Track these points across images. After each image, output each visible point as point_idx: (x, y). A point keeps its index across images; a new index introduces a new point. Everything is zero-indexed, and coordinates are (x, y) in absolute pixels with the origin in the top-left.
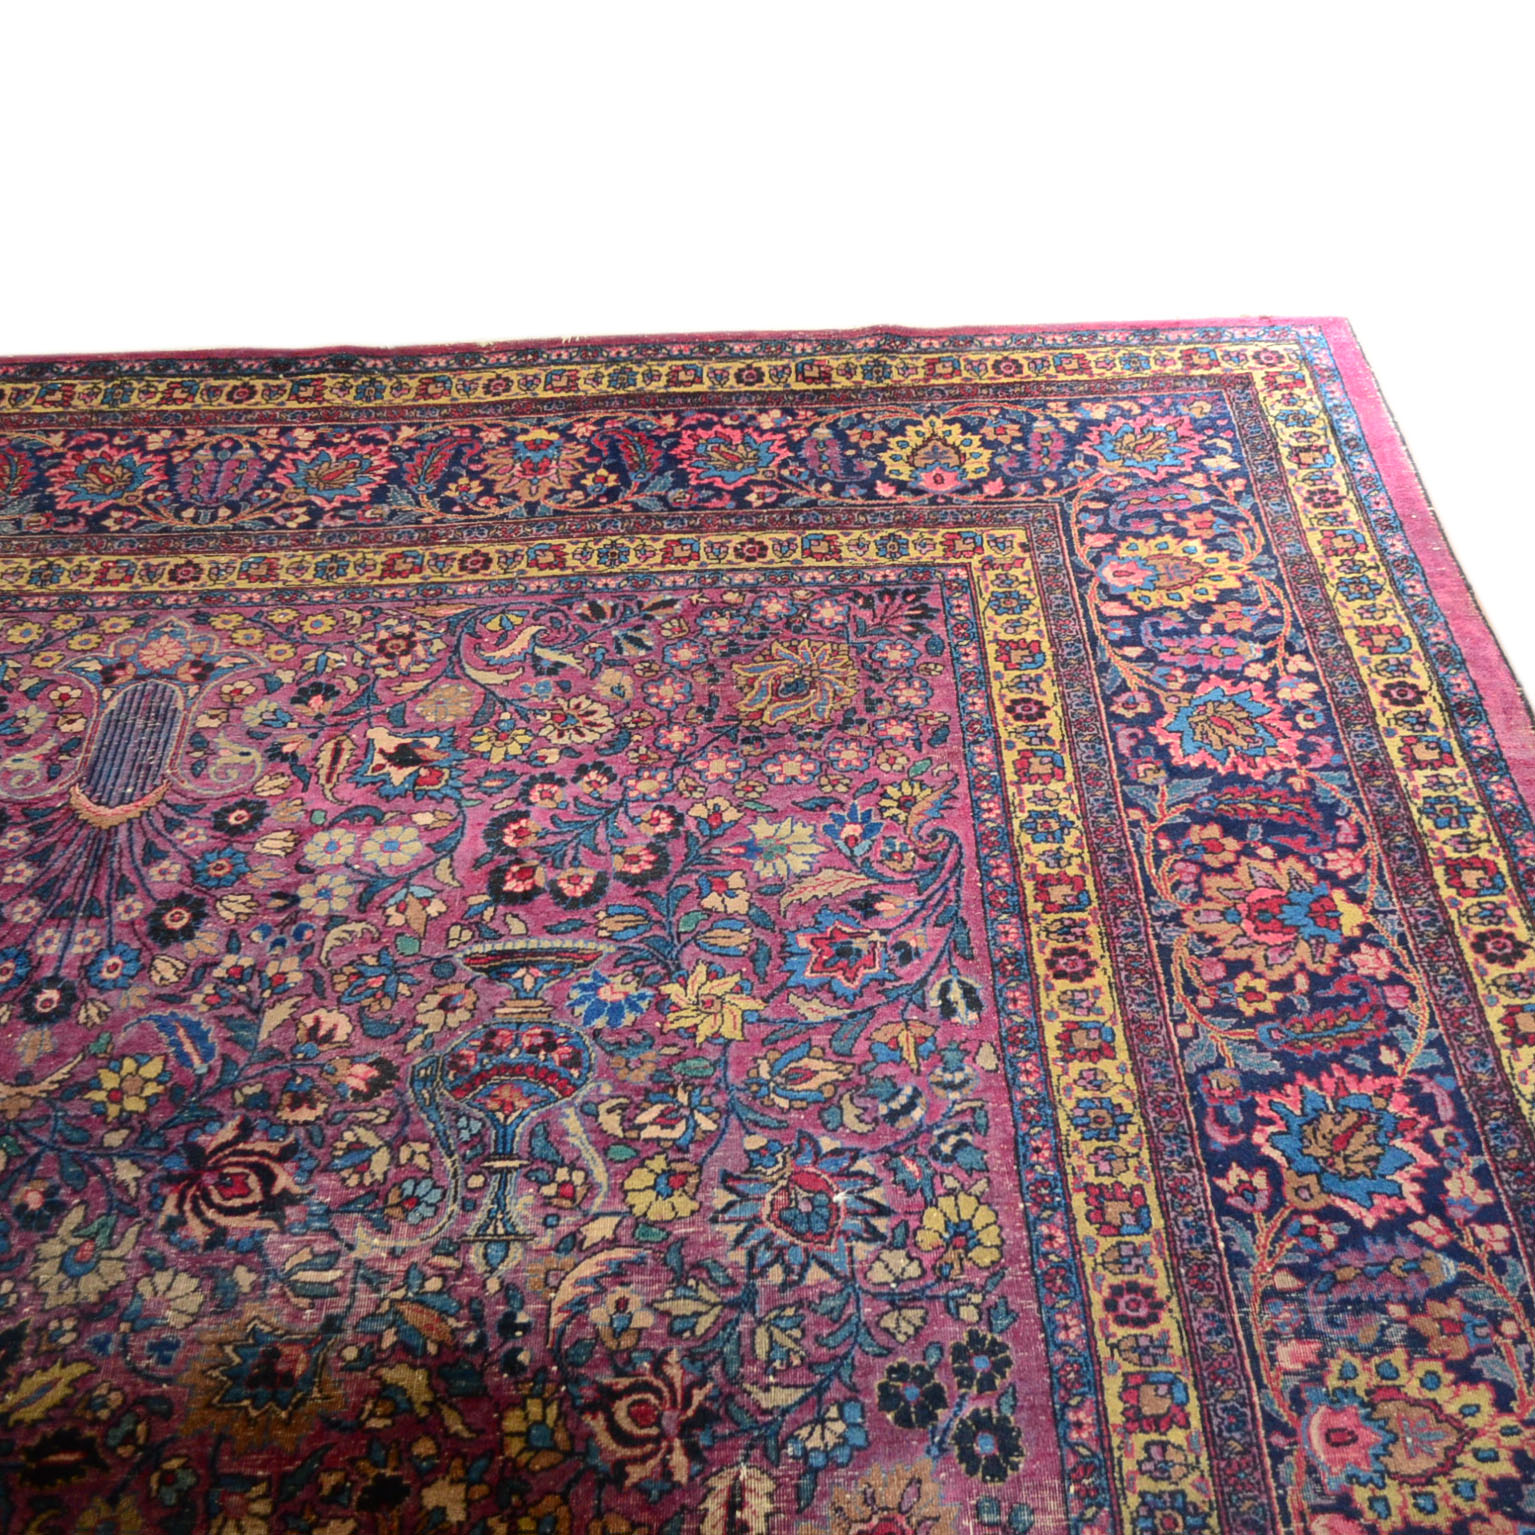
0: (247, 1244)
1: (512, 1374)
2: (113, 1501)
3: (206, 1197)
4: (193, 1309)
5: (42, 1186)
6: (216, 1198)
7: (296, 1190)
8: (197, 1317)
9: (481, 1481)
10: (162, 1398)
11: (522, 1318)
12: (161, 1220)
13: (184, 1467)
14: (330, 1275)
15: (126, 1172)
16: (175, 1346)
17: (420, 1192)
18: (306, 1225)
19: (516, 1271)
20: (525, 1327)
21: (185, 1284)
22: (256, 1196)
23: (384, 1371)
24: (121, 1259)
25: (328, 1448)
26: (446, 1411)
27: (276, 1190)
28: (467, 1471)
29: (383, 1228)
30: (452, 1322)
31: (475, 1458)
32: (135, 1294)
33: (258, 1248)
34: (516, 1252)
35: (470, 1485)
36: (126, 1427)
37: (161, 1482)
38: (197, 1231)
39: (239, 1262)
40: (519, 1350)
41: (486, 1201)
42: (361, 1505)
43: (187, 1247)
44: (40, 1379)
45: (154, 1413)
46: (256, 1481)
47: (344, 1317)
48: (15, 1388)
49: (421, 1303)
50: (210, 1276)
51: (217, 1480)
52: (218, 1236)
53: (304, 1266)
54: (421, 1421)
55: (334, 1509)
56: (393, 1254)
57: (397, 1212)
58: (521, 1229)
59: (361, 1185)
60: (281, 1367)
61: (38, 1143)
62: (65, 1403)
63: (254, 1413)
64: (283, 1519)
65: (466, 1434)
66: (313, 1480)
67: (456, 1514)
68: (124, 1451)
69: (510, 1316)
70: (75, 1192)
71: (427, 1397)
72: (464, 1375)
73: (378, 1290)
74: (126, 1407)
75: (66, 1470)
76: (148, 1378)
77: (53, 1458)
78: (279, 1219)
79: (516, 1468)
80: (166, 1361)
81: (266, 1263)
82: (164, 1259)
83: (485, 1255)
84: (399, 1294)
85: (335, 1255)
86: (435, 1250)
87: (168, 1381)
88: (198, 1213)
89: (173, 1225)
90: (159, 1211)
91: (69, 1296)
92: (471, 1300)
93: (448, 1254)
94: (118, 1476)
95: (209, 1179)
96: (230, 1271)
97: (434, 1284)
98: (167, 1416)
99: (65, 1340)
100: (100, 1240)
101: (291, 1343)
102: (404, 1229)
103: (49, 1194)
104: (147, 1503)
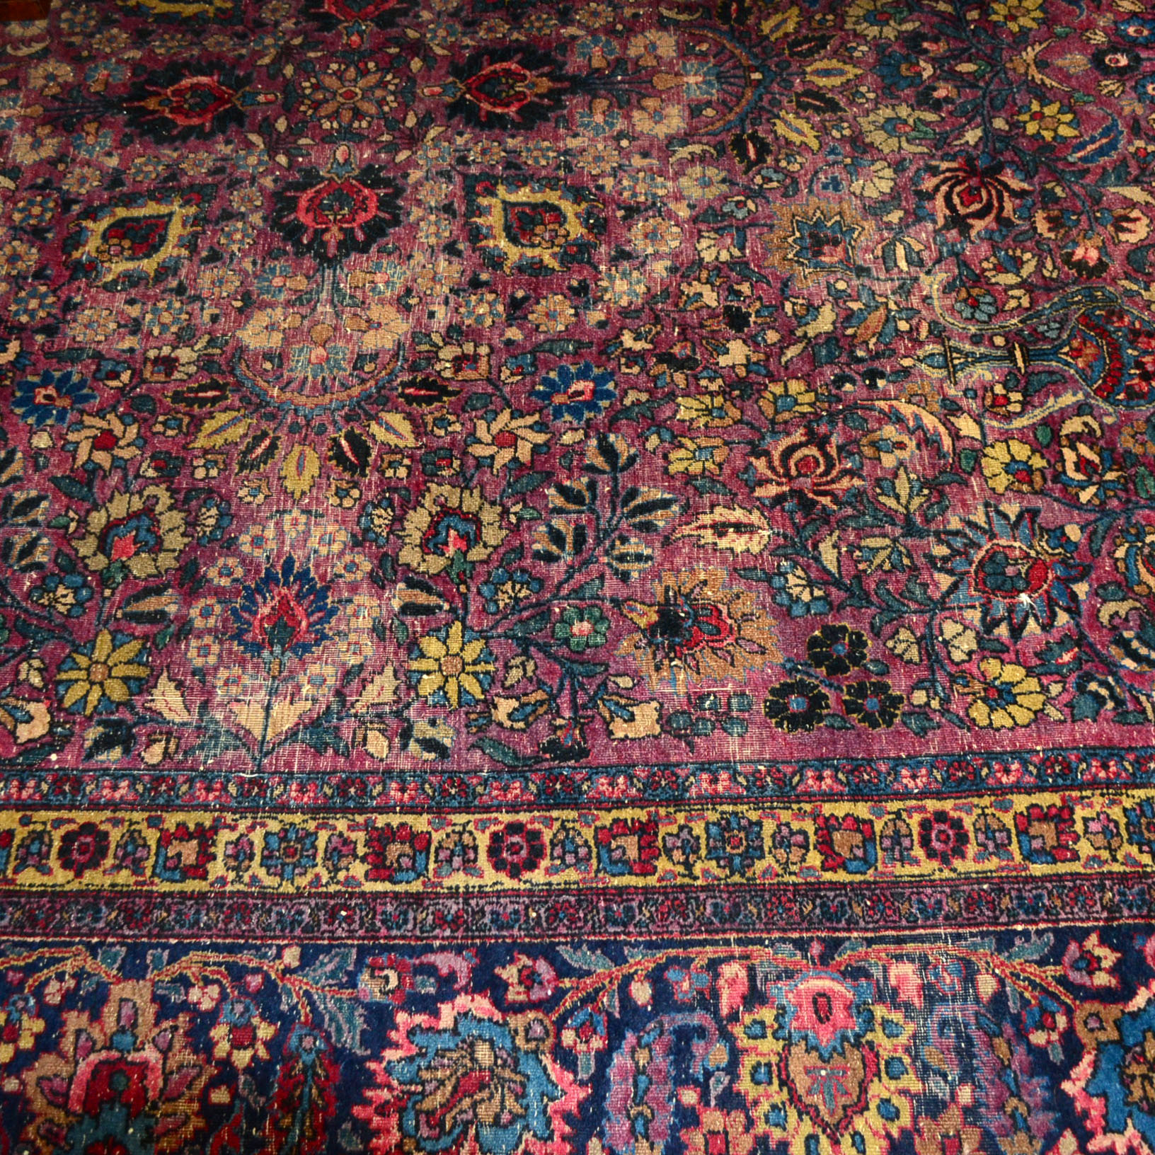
0: (920, 213)
1: (834, 382)
2: (724, 181)
3: (959, 183)
4: (866, 194)
5: (953, 94)
6: (958, 189)
7: (973, 233)
8: (861, 197)
9: (748, 372)
10: (797, 190)
11: (881, 383)
12: (934, 163)
13: (749, 211)
14: (903, 265)
15: (972, 136)
16: (836, 189)
17: (984, 308)
18: (943, 244)
19: (921, 375)
20: (875, 386)
21: (886, 186)
22: (962, 211)
23: (828, 307)
24: (900, 148)
25: (768, 283)
26: (800, 346)
27: (970, 221)
28: (757, 363)
29: (948, 288)
30: (874, 340)
31: (766, 367)
32: (873, 162)
33: (919, 220)
34: (938, 374)
35: (746, 366)
36: (774, 177)
37: (738, 203)
38: (929, 184)
39: (906, 212)
40: (853, 382)
41: (982, 350)
42: (728, 308)
43: (916, 180)
44: (806, 127)
45: (786, 188)
46: (742, 249)
47: (869, 276)
48: (798, 116)
49: (887, 320)
50: (893, 198)
51: (742, 229)
52: (930, 196)
53: (908, 250)
54: (792, 332)
55: (724, 294)
56: (926, 299)
57: (964, 294)
58: (960, 375)
59: (984, 270)
60: (826, 249)
61: (988, 84)
62: (789, 143)
63: (790, 240)
64: (716, 268)
65: (784, 359)
66: (746, 278)
67: (723, 361)
68: (758, 180)
69: (882, 375)
70: (950, 113)
71: (811, 334)
72: (830, 352)
73: (894, 293)
74: (788, 174)
75: (743, 154)
76: (812, 181)
77: (750, 146)
78: (946, 227)
79: (759, 391)
80: (825, 187)
81: (908, 226)
82: (904, 170)
83: (933, 355)
84: (892, 306)
85: (921, 263)
86: (934, 325)
87: (811, 191)
88: (943, 182)
89: (934, 171)
90: (942, 159)
91: (866, 127)
92: (894, 351)
93: (930, 332)
94: (742, 180)
95: (974, 182)
96: (899, 207)
97: (903, 326)
98: (785, 195)
99: (835, 133)
100: (913, 134)
101: (846, 251)
102: (948, 302)
103: (947, 100)
104: (724, 198)
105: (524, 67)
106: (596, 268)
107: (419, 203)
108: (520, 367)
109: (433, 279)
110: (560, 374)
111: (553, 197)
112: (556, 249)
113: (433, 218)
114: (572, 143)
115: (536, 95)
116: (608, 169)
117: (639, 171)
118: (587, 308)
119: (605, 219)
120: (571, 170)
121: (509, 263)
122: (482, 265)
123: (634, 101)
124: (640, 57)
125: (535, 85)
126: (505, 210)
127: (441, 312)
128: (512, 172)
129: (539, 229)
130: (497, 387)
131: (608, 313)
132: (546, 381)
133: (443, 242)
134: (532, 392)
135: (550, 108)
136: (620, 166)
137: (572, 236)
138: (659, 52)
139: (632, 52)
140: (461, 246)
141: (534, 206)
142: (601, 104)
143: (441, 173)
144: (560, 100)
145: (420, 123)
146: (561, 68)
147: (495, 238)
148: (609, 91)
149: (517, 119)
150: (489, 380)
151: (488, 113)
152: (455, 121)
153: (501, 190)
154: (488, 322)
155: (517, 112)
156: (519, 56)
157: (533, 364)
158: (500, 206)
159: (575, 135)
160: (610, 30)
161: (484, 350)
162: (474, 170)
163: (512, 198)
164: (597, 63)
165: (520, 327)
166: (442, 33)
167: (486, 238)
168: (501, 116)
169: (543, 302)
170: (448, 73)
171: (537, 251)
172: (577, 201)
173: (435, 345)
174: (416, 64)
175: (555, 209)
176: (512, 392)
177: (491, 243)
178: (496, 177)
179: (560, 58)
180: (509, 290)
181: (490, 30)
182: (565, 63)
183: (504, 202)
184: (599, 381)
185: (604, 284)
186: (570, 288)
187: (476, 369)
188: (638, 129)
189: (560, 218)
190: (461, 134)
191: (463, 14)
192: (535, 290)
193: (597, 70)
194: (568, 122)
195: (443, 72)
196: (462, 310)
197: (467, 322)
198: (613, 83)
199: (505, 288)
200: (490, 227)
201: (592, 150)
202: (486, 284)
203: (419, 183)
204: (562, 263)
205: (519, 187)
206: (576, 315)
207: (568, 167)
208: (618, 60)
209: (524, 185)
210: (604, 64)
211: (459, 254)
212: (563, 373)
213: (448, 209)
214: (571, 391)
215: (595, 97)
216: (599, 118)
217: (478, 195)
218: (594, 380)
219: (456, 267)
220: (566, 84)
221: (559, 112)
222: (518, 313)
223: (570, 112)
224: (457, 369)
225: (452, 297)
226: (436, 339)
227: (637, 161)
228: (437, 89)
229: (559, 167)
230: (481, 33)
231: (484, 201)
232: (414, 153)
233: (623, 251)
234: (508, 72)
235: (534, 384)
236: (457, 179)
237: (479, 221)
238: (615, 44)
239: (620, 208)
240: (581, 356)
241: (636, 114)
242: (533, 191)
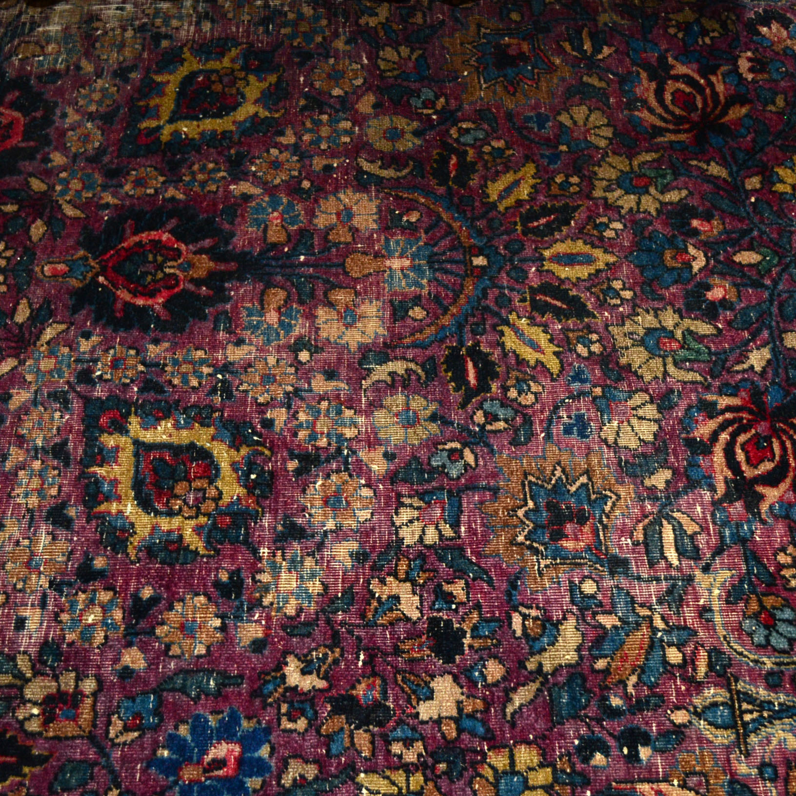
0: (694, 474)
1: (579, 749)
2: (433, 418)
3: (743, 429)
4: (622, 442)
5: (732, 296)
6: (742, 438)
7: (764, 507)
8: (615, 447)
9: (460, 730)
10: (531, 435)
11: (644, 753)
12: (711, 397)
13: (467, 466)
14: (672, 555)
15: (758, 358)
16: (582, 434)
17: (783, 628)
18: (724, 524)
19: (701, 739)
20: (634, 757)
21: (647, 431)
22: (749, 472)
23: (571, 622)
24: (666, 373)
25: (490, 582)
26: (533, 687)
27: (760, 489)
28: (471, 716)
29: (733, 596)
30: (634, 679)
31: (485, 722)
32: (631, 393)
33: (692, 485)
34: (723, 738)
35: (456, 720)
36: (502, 413)
37: (452, 451)
38: (704, 430)
39: (675, 472)
40: (606, 753)
41: (782, 698)
42: (434, 622)
43: (686, 423)
44: (542, 339)
45: (516, 431)
46: (455, 526)
47: (626, 573)
48: (533, 323)
49: (652, 646)
50: (657, 450)
51: (456, 494)
52: (705, 448)
53: (679, 530)
54: (522, 665)
55: (429, 597)
56: (704, 611)
57: (754, 606)
58: (753, 739)
59: (780, 567)
60: (569, 528)
61: (775, 283)
62: (521, 362)
63: (521, 513)
64: (421, 556)
65: (509, 710)
66: (460, 573)
67: (426, 711)
68: (479, 417)
69: (646, 740)
70: (729, 323)
71: (548, 667)
72: (573, 698)
73: (660, 602)
74: (519, 409)
75: (460, 378)
76: (550, 421)
77: (470, 365)
78: (728, 497)
79: (474, 764)
80: (568, 430)
81: (677, 495)
82: (671, 408)
83: (715, 705)
84: (659, 623)
85: (696, 554)
86: (715, 653)
87: (549, 436)
88: (722, 427)
89: (710, 410)
90: (720, 393)
91: (622, 341)
92: (661, 696)
93: (711, 666)
94: (457, 417)
95: (762, 428)
96: (665, 465)
97: (674, 656)
98: (515, 442)
99: (581, 349)
100: (682, 353)
101: (595, 532)
102: (734, 617)
103: (724, 303)
104: (433, 444)
105: (180, 238)
106: (255, 551)
107: (21, 441)
108: (138, 715)
109: (28, 565)
110: (193, 731)
111: (202, 436)
112: (203, 520)
113: (37, 465)
114: (235, 354)
115: (192, 280)
116: (281, 396)
117: (322, 398)
118: (238, 618)
119: (272, 474)
120: (230, 396)
121: (135, 541)
122: (98, 543)
123: (320, 293)
124: (331, 228)
125: (191, 265)
126: (136, 455)
127: (33, 617)
128: (151, 395)
129: (180, 488)
130: (102, 752)
131: (268, 627)
132: (174, 742)
133: (49, 503)
134: (152, 761)
135: (209, 301)
136: (297, 391)
137: (226, 499)
138: (356, 222)
139: (321, 222)
140: (72, 512)
141: (175, 450)
142: (277, 296)
143: (54, 396)
144: (222, 289)
145: (32, 318)
146: (227, 243)
147: (119, 499)
148: (288, 278)
149: (164, 315)
150: (91, 738)
151: (126, 304)
152: (80, 316)
153: (134, 423)
154: (99, 637)
155: (165, 305)
156: (173, 223)
157: (156, 712)
158: (130, 448)
159: (240, 342)
160: (293, 189)
161: (89, 685)
162: (99, 392)
163: (148, 437)
164: (275, 235)
165: (143, 648)
166: (76, 185)
167: (108, 499)
168: (144, 309)
169: (178, 607)
170: (78, 245)
171: (176, 522)
172: (235, 445)
173: (20, 676)
174: (38, 229)
175: (205, 455)
176: (123, 758)
177: (114, 507)
178: (128, 404)
179: (226, 226)
180: (133, 585)
181: (139, 183)
182: (232, 235)
183: (136, 442)
184: (250, 742)
185: (265, 578)
186: (217, 584)
187: (75, 718)
188: (324, 334)
189: (211, 471)
190: (87, 336)
191: (106, 159)
192: (168, 588)
193: (274, 246)
194: (231, 322)
195: (71, 242)
196: (65, 617)
197: (70, 637)
198: (292, 266)
199: (127, 583)
200: (115, 482)
201: (260, 366)
202: (100, 574)
203: (25, 410)
204: (209, 543)
205: (158, 420)
206: (223, 628)
207: (227, 390)
208: (302, 232)
209: (166, 417)
210: (283, 238)
211: (66, 523)
212: (198, 727)
213: (59, 451)
214: (208, 758)
215: (269, 285)
216: (272, 317)
217: (102, 431)
218: (241, 742)
219: (63, 545)
220: (233, 265)
221: (220, 307)
222: (143, 624)
223: (235, 308)
224: (48, 718)
225: (52, 594)
226: (23, 663)
227: (320, 384)
228: (61, 267)
229: (214, 391)
230: (127, 187)
231: (110, 441)
232: (22, 363)
233: (293, 525)
234: (156, 245)
235: (156, 745)
236: (76, 405)
237: (100, 471)
238: (299, 207)
239: (292, 457)
240: (226, 698)
241: (322, 313)
242: (177, 426)
